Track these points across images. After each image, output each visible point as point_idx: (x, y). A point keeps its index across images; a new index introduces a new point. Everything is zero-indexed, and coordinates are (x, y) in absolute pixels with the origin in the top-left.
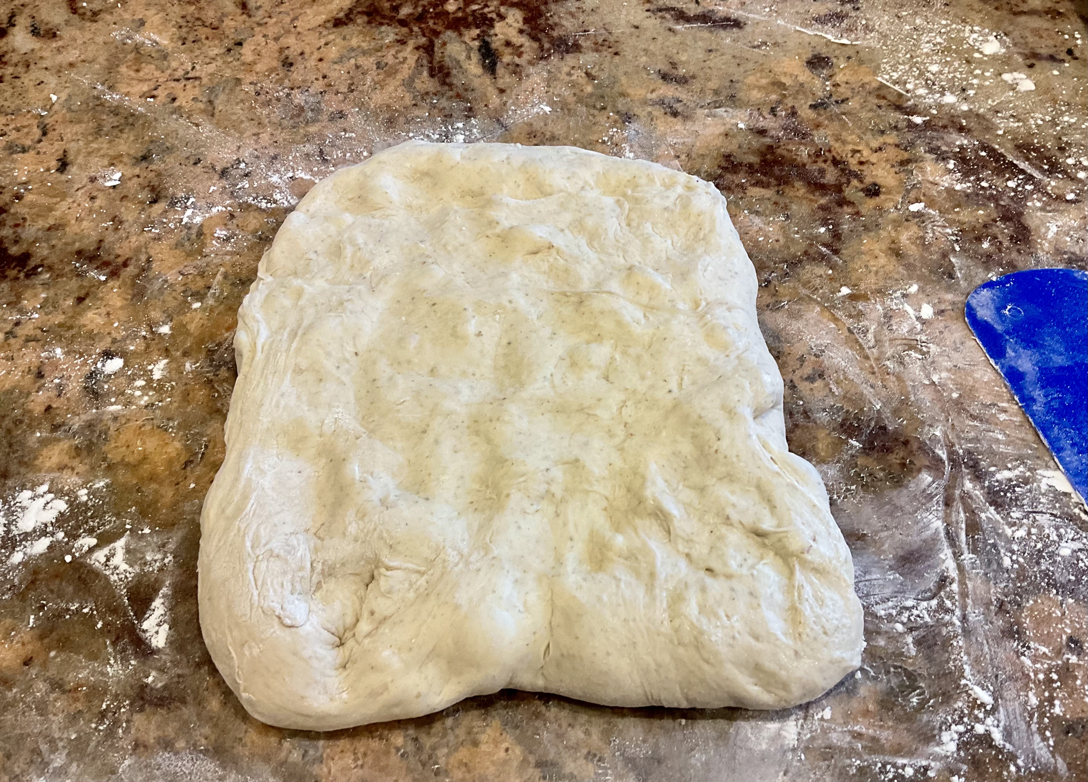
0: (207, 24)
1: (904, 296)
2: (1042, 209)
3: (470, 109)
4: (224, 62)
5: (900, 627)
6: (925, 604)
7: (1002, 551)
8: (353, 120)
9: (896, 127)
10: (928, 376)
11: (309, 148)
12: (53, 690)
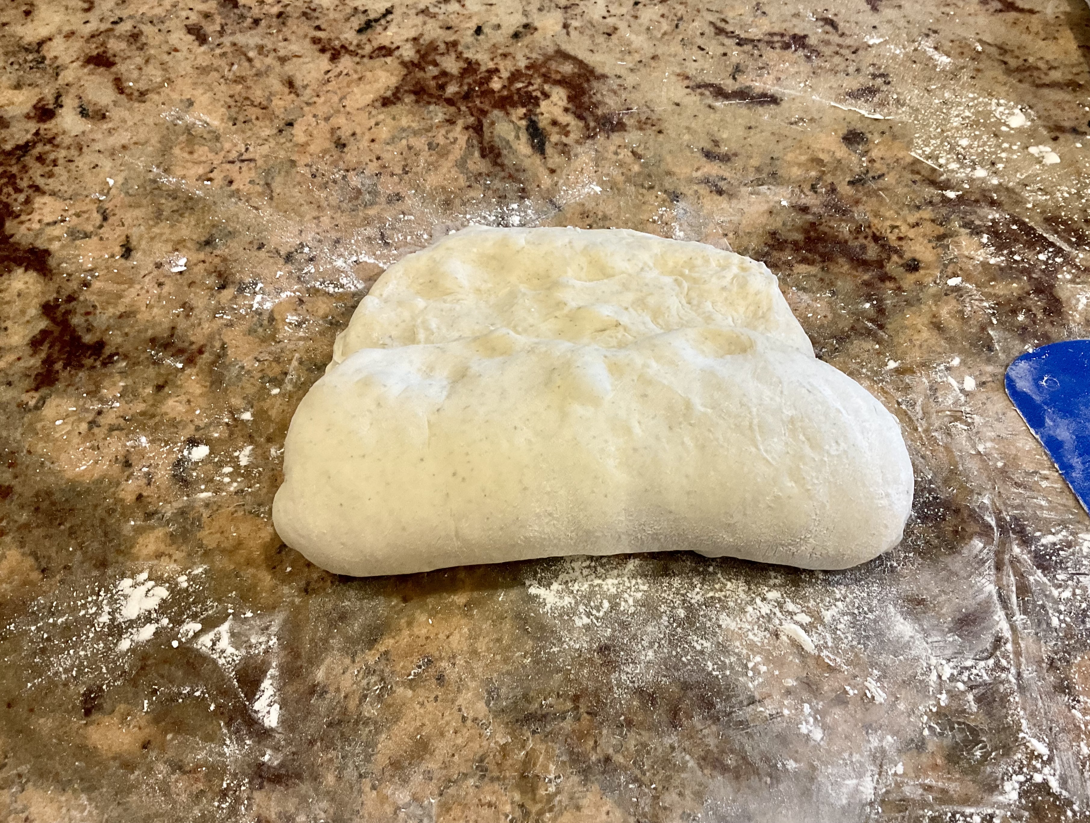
0: (256, 103)
1: (948, 369)
2: (1073, 281)
3: (523, 190)
4: (277, 143)
5: (961, 686)
6: (982, 664)
7: (1051, 611)
8: (410, 202)
9: (931, 202)
10: (974, 447)
11: (370, 231)
12: (173, 772)
